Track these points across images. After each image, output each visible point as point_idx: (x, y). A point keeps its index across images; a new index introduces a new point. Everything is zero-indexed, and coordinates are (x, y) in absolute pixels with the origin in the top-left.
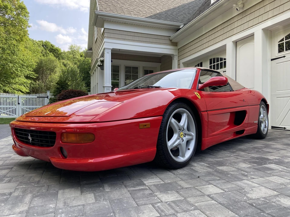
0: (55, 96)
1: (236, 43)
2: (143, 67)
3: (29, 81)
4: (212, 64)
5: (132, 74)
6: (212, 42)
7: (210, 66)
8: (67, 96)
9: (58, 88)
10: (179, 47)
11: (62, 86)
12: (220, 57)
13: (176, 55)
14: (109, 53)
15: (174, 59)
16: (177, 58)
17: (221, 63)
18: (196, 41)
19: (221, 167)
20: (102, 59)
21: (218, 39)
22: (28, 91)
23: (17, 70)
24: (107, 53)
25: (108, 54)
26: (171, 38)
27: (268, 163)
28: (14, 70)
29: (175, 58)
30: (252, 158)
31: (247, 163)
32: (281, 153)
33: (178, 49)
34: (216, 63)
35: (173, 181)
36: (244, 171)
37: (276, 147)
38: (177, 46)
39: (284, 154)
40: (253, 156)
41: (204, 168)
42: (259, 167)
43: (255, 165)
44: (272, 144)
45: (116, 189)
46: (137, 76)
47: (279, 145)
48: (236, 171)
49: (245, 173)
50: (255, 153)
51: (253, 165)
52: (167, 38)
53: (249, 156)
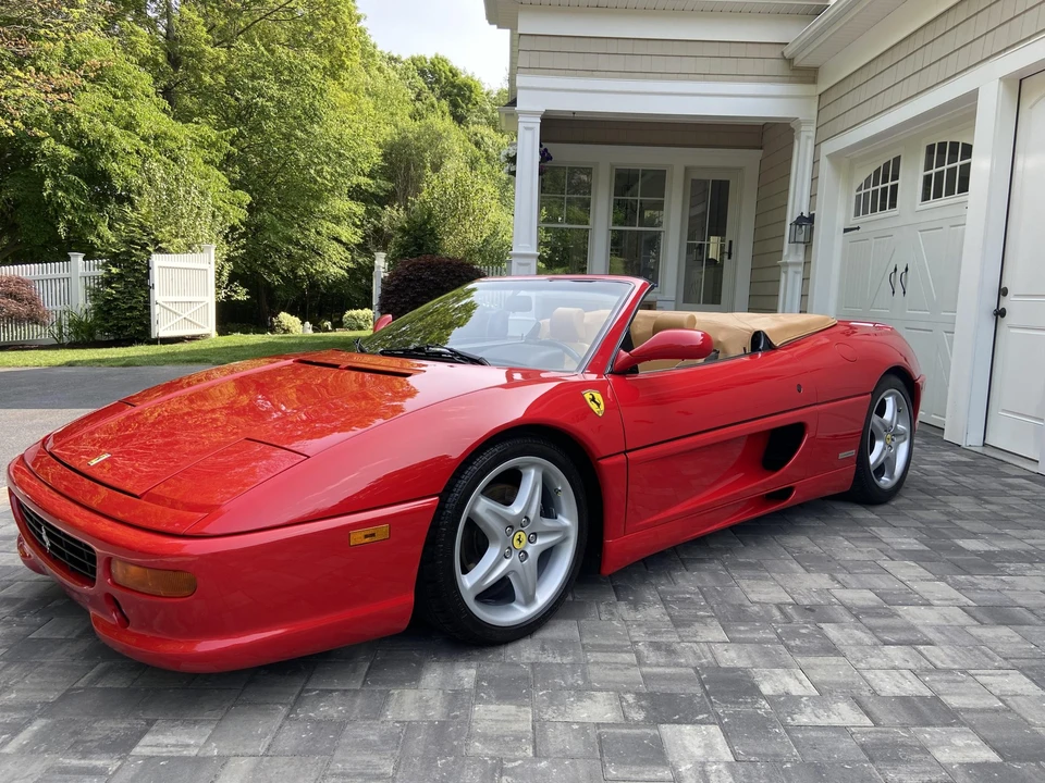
1: (1019, 85)
2: (686, 169)
3: (359, 209)
4: (934, 170)
5: (639, 198)
6: (932, 75)
7: (925, 177)
9: (403, 246)
10: (822, 87)
11: (416, 238)
12: (961, 140)
13: (809, 122)
14: (532, 129)
15: (799, 139)
16: (813, 134)
17: (965, 169)
18: (881, 66)
19: (492, 707)
20: (510, 150)
21: (951, 64)
22: (357, 239)
23: (319, 173)
24: (527, 128)
25: (528, 134)
26: (788, 52)
27: (700, 717)
28: (312, 171)
29: (803, 136)
30: (697, 672)
31: (630, 698)
32: (867, 663)
33: (819, 92)
34: (946, 167)
35: (226, 752)
36: (534, 748)
37: (908, 623)
38: (814, 81)
39: (865, 673)
40: (720, 659)
41: (427, 701)
42: (623, 736)
43: (639, 716)
44: (927, 596)
45: (32, 752)
46: (659, 206)
47: (946, 610)
48: (507, 739)
49: (525, 758)
50: (760, 642)
51: (626, 718)
52: (776, 52)
53: (709, 655)
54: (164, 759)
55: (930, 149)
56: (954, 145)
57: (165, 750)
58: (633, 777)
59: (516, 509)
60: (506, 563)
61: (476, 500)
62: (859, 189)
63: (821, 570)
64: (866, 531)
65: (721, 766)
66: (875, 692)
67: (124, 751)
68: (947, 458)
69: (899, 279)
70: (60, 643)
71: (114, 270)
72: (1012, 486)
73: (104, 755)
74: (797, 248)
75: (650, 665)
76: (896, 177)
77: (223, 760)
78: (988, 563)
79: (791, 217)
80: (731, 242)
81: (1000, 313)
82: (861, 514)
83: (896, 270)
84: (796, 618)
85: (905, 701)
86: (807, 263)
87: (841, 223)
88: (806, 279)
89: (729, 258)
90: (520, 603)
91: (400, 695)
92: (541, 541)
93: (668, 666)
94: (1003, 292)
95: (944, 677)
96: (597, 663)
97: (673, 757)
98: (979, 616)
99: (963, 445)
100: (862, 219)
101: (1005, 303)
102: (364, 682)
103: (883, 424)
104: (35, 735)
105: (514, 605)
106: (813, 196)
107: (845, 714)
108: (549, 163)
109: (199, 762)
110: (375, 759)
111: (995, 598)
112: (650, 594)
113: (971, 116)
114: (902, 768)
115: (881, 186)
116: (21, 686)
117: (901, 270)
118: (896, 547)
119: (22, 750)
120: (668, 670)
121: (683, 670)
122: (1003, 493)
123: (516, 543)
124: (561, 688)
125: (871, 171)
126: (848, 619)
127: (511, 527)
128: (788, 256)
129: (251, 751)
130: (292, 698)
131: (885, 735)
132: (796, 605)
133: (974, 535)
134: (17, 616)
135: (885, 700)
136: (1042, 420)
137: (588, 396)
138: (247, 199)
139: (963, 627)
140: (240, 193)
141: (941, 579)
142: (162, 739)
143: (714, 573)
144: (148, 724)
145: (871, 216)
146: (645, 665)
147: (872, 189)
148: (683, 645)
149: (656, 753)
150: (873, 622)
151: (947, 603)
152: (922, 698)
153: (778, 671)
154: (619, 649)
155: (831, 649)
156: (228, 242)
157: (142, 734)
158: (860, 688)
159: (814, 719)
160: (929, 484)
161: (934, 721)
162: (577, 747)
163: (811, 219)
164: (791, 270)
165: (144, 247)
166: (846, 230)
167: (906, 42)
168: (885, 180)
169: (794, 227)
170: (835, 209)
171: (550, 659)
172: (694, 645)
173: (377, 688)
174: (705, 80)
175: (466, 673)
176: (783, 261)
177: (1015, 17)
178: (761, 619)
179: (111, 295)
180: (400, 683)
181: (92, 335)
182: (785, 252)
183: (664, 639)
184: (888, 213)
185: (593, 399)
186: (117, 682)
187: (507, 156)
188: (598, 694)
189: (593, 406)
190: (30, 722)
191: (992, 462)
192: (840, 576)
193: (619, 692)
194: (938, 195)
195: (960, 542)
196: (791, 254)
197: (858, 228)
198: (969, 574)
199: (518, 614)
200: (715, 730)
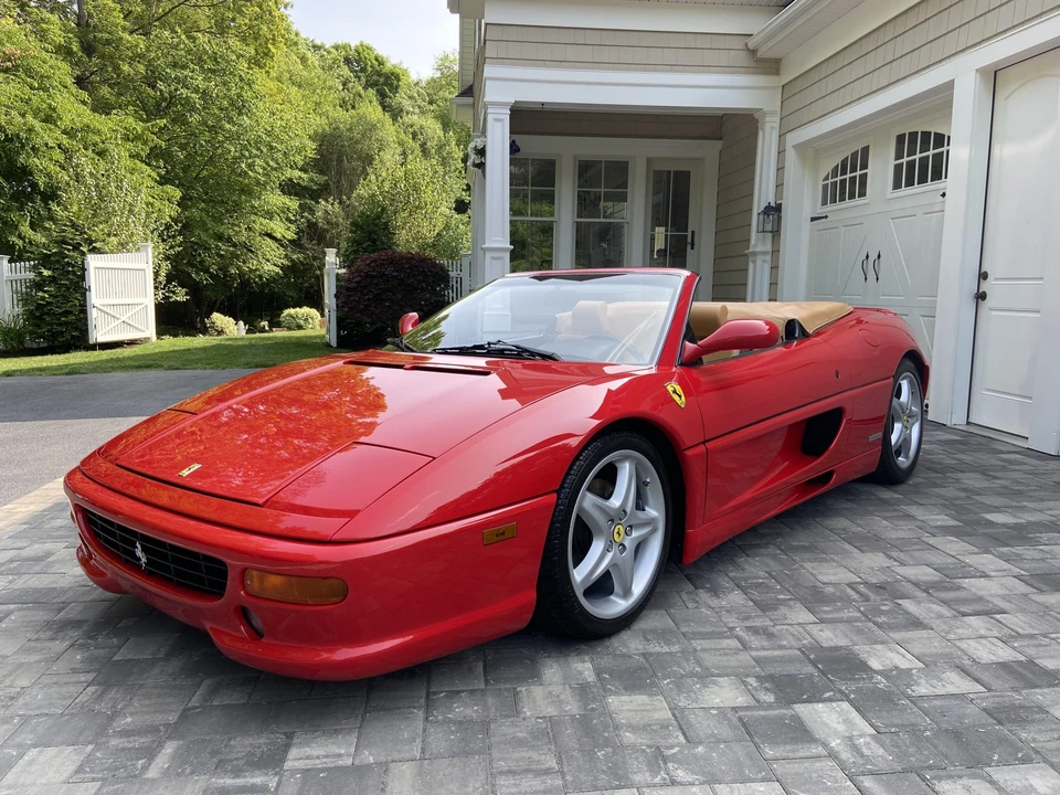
0: (349, 267)
1: (994, 77)
2: (649, 160)
3: (294, 204)
4: (905, 160)
5: (603, 190)
6: (903, 67)
7: (896, 166)
8: (373, 277)
9: (355, 241)
10: (785, 79)
11: (369, 233)
12: (933, 130)
13: (774, 113)
14: (501, 120)
15: (763, 130)
16: (777, 125)
17: (938, 158)
18: (849, 57)
19: (624, 698)
20: (478, 142)
21: (924, 56)
22: (290, 235)
23: (251, 166)
24: (496, 120)
25: (499, 125)
26: (752, 43)
27: (827, 695)
28: (243, 165)
29: (767, 127)
30: (803, 652)
31: (752, 681)
32: (955, 634)
33: (782, 84)
34: (918, 156)
35: (383, 759)
36: (684, 734)
37: (975, 594)
38: (777, 72)
39: (958, 643)
40: (819, 639)
41: (558, 696)
42: (763, 717)
43: (770, 698)
44: (981, 568)
45: (178, 775)
46: (623, 198)
47: (1004, 580)
48: (654, 728)
49: (678, 745)
50: (849, 621)
51: (758, 701)
52: (739, 43)
53: (807, 636)
54: (323, 770)
55: (900, 139)
56: (926, 135)
57: (318, 761)
58: (791, 755)
59: (615, 502)
60: (610, 555)
61: (584, 496)
62: (826, 178)
63: (874, 549)
64: (897, 510)
65: (868, 739)
66: (974, 660)
67: (276, 766)
68: (939, 438)
69: (871, 265)
70: (153, 663)
71: (46, 273)
72: (1010, 462)
73: (257, 772)
74: (764, 237)
75: (757, 649)
76: (865, 166)
77: (384, 767)
78: (1020, 534)
79: (758, 206)
80: (693, 232)
81: (981, 296)
82: (886, 494)
83: (867, 257)
84: (872, 596)
85: (1004, 666)
86: (775, 252)
87: (808, 213)
88: (774, 268)
89: (692, 248)
90: (618, 596)
91: (529, 692)
92: (635, 534)
93: (774, 649)
94: (983, 276)
95: (1030, 642)
96: (704, 650)
97: (819, 733)
98: (1036, 584)
99: (949, 424)
100: (830, 207)
101: (985, 287)
102: (486, 681)
103: (901, 405)
104: (173, 757)
105: (612, 597)
106: (779, 186)
107: (955, 683)
108: (517, 155)
109: (359, 771)
110: (534, 755)
111: (1042, 567)
112: (725, 582)
113: (948, 104)
114: (1031, 727)
115: (848, 176)
116: (132, 709)
117: (873, 256)
118: (932, 524)
119: (166, 773)
120: (777, 653)
121: (790, 652)
122: (1004, 469)
123: (616, 536)
124: (682, 676)
125: (838, 161)
126: (920, 594)
127: (612, 520)
128: (755, 245)
129: (407, 756)
130: (423, 701)
131: (1001, 700)
132: (866, 583)
133: (997, 509)
134: (89, 638)
135: (987, 667)
136: (1031, 398)
137: (670, 389)
138: (178, 194)
139: (1026, 595)
140: (169, 188)
141: (987, 552)
142: (308, 751)
143: (774, 557)
144: (287, 737)
145: (840, 205)
146: (751, 649)
147: (839, 178)
148: (778, 627)
149: (801, 733)
150: (944, 595)
151: (1000, 573)
152: (1019, 663)
153: (879, 647)
154: (720, 636)
155: (916, 623)
156: (164, 240)
157: (287, 747)
158: (959, 658)
159: (932, 689)
160: (934, 463)
161: (1039, 683)
162: (725, 731)
163: (778, 208)
164: (759, 259)
165: (76, 247)
166: (813, 219)
167: (875, 34)
168: (854, 169)
169: (762, 217)
170: (802, 199)
171: (658, 649)
172: (789, 627)
173: (502, 686)
174: (671, 71)
175: (583, 667)
176: (751, 250)
177: (989, 11)
178: (840, 599)
179: (43, 298)
180: (522, 679)
181: (22, 343)
182: (753, 242)
183: (757, 623)
184: (858, 201)
185: (675, 392)
186: (234, 698)
187: (475, 148)
188: (721, 679)
189: (676, 397)
190: (161, 745)
191: (983, 440)
192: (894, 554)
193: (740, 677)
194: (910, 183)
195: (989, 517)
196: (758, 243)
197: (826, 217)
198: (1007, 545)
199: (617, 606)
200: (845, 705)
